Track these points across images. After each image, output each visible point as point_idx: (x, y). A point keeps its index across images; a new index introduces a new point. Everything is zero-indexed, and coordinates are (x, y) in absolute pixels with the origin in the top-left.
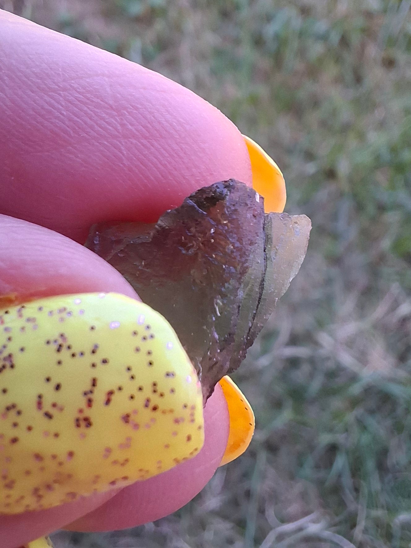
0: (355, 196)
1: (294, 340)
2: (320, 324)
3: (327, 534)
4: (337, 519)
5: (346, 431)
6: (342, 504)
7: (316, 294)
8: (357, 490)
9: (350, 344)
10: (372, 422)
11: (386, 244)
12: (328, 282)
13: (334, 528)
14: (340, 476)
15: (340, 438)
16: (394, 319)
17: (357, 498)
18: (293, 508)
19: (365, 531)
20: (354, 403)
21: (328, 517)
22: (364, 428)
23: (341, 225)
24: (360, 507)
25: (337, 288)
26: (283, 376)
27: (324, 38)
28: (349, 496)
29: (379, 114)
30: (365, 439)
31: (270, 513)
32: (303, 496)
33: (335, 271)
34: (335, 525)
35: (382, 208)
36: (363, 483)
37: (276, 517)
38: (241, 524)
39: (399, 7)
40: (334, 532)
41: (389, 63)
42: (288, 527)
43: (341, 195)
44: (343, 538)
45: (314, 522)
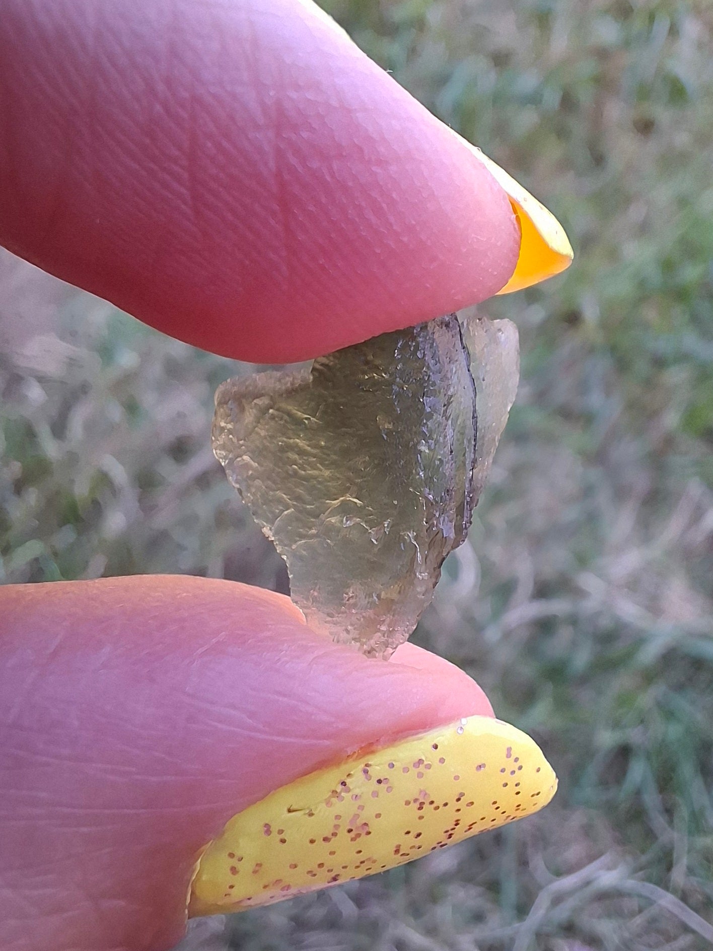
0: (613, 349)
1: (543, 591)
2: (582, 561)
3: (631, 884)
4: (644, 859)
5: (642, 721)
6: (650, 835)
7: (571, 514)
8: (669, 811)
9: (633, 585)
10: (682, 703)
11: (671, 419)
12: (587, 491)
13: (641, 873)
14: (638, 793)
15: (634, 735)
16: (698, 536)
17: (671, 822)
18: (573, 852)
19: (690, 871)
20: (649, 677)
21: (629, 858)
22: (669, 715)
23: (595, 400)
24: (675, 835)
25: (603, 498)
26: (531, 649)
27: (534, 99)
28: (658, 821)
29: (636, 213)
30: (674, 731)
31: (538, 863)
32: (587, 831)
33: (595, 474)
34: (641, 869)
35: (660, 363)
36: (679, 800)
37: (547, 867)
38: (493, 887)
39: (650, 31)
40: (643, 880)
41: (645, 127)
42: (568, 882)
43: (591, 350)
44: (656, 887)
45: (609, 869)
